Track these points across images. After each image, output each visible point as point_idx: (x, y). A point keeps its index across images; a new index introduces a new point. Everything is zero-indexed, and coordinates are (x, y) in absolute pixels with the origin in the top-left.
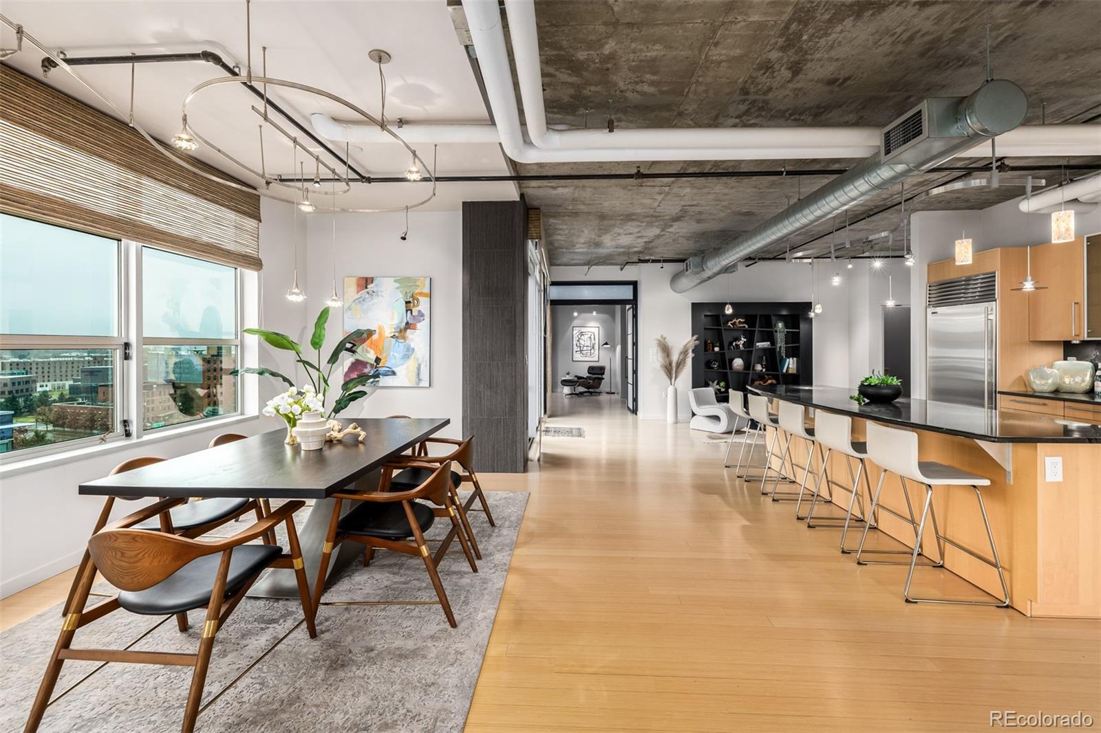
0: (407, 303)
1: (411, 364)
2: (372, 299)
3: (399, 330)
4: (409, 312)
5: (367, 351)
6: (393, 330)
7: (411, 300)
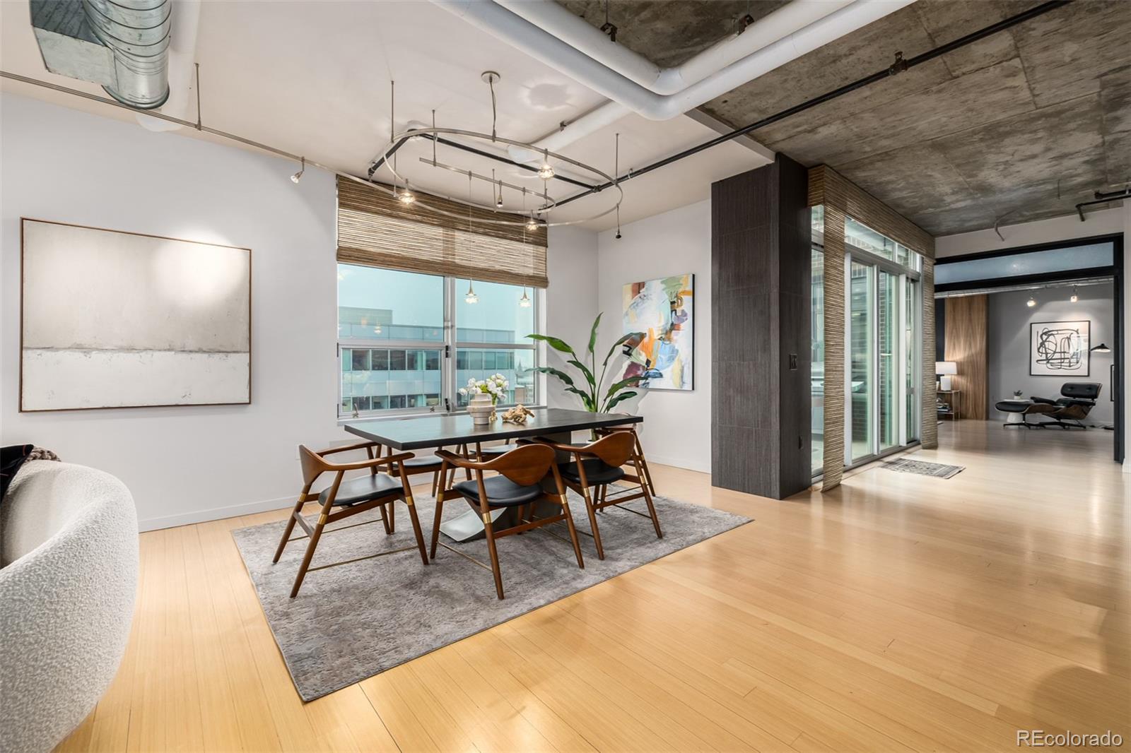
0: (673, 303)
1: (675, 366)
2: (643, 303)
3: (665, 332)
4: (674, 312)
5: (640, 354)
6: (660, 332)
7: (675, 300)
